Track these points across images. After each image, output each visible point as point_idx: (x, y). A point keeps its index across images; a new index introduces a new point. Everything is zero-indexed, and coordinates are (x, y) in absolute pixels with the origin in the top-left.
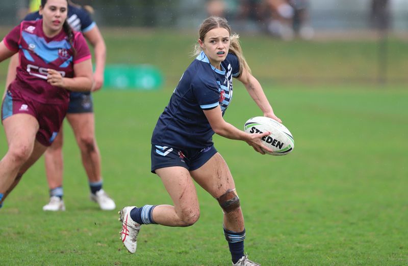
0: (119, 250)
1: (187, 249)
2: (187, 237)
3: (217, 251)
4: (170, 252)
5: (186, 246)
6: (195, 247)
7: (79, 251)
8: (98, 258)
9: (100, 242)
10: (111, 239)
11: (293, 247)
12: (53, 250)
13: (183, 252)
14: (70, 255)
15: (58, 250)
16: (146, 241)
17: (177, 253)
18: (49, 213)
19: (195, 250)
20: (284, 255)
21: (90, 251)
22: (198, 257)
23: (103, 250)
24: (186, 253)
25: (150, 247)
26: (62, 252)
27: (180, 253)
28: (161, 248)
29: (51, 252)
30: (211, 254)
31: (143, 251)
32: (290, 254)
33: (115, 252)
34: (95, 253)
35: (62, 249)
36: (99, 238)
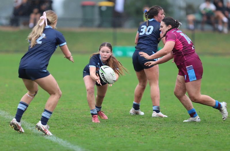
0: (143, 136)
1: (176, 136)
2: (176, 130)
3: (190, 137)
4: (168, 137)
5: (175, 134)
6: (179, 135)
7: (123, 136)
8: (132, 139)
9: (133, 132)
10: (139, 130)
11: (228, 135)
12: (110, 135)
13: (174, 137)
14: (119, 138)
15: (113, 135)
16: (155, 132)
17: (171, 137)
19: (180, 136)
20: (223, 139)
21: (128, 136)
23: (135, 136)
24: (175, 137)
25: (158, 135)
26: (115, 137)
27: (172, 137)
28: (163, 135)
29: (110, 136)
30: (188, 138)
31: (154, 136)
32: (226, 139)
33: (141, 137)
34: (131, 137)
35: (115, 135)
36: (133, 130)
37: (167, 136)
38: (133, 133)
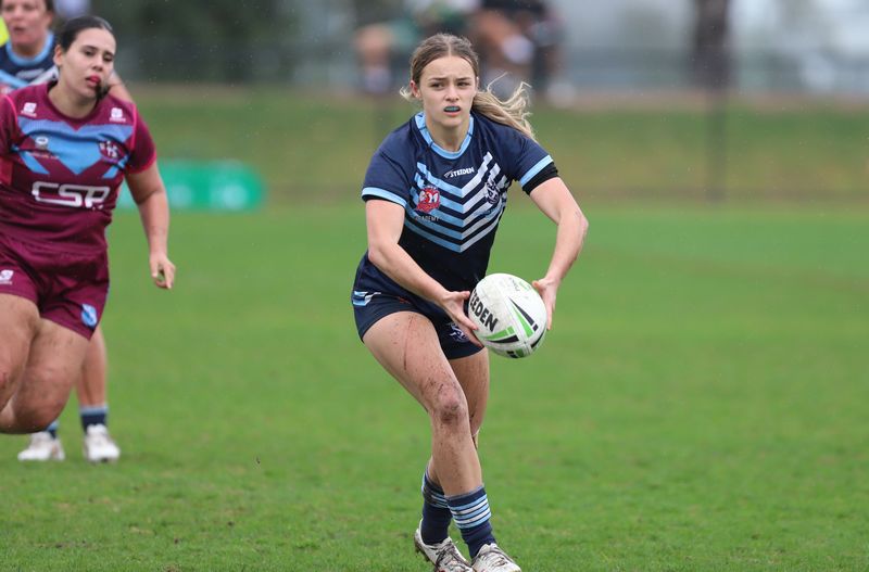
0: (176, 542)
1: (317, 540)
2: (316, 515)
3: (378, 544)
4: (282, 545)
5: (313, 533)
6: (332, 536)
7: (94, 544)
8: (133, 558)
9: (136, 525)
10: (159, 518)
11: (533, 535)
12: (40, 542)
13: (307, 545)
14: (75, 552)
15: (51, 541)
16: (230, 524)
17: (295, 548)
18: (32, 465)
19: (333, 541)
20: (515, 552)
21: (116, 544)
22: (338, 555)
23: (143, 542)
24: (314, 547)
25: (240, 537)
26: (59, 547)
27: (302, 548)
28: (261, 538)
29: (36, 545)
30: (366, 549)
31: (227, 543)
32: (527, 551)
33: (168, 545)
34: (126, 548)
35: (58, 540)
36: (134, 518)
37: (281, 541)
38: (134, 529)
